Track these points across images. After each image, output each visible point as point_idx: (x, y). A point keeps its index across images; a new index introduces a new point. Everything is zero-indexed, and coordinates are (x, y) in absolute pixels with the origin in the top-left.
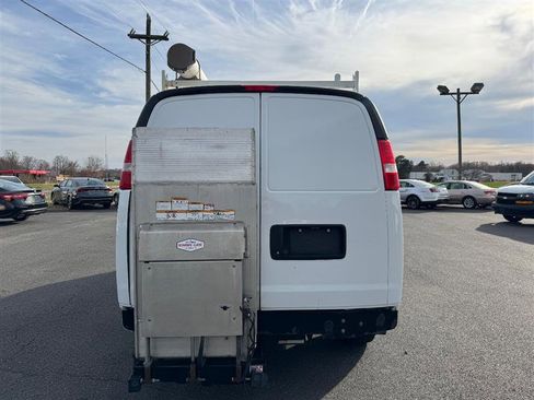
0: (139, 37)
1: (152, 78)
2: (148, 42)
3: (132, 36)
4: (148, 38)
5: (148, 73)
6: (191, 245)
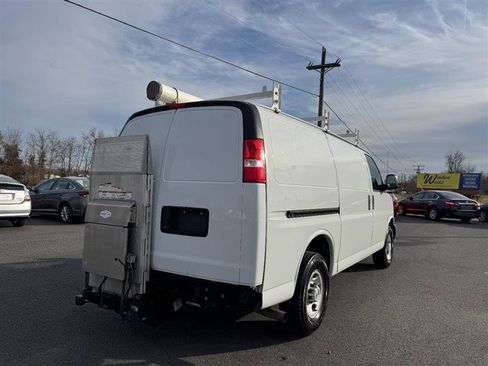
0: (315, 68)
1: (324, 99)
2: (323, 71)
3: (310, 68)
4: (323, 67)
5: (321, 97)
6: (106, 214)
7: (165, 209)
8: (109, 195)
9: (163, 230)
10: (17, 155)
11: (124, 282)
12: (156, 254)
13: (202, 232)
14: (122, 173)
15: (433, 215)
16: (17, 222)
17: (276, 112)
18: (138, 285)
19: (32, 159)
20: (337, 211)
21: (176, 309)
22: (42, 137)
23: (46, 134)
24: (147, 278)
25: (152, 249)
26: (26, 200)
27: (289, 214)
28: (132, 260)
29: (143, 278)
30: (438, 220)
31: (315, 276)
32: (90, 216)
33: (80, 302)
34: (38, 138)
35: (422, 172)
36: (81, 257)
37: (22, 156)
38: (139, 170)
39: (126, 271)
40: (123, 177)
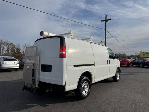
3: (102, 21)
5: (106, 30)
6: (28, 67)
7: (42, 65)
8: (29, 62)
9: (42, 71)
10: (19, 51)
11: (32, 84)
12: (40, 77)
13: (50, 71)
14: (31, 56)
15: (141, 66)
16: (16, 70)
17: (71, 38)
18: (36, 85)
19: (23, 52)
20: (94, 65)
21: (47, 92)
22: (26, 45)
23: (27, 44)
24: (38, 83)
25: (39, 76)
26: (18, 64)
27: (75, 66)
28: (34, 78)
29: (37, 83)
30: (143, 67)
31: (85, 83)
32: (24, 67)
33: (23, 90)
34: (25, 46)
35: (142, 52)
36: (23, 79)
37: (21, 51)
38: (35, 55)
39: (32, 81)
40: (32, 57)
